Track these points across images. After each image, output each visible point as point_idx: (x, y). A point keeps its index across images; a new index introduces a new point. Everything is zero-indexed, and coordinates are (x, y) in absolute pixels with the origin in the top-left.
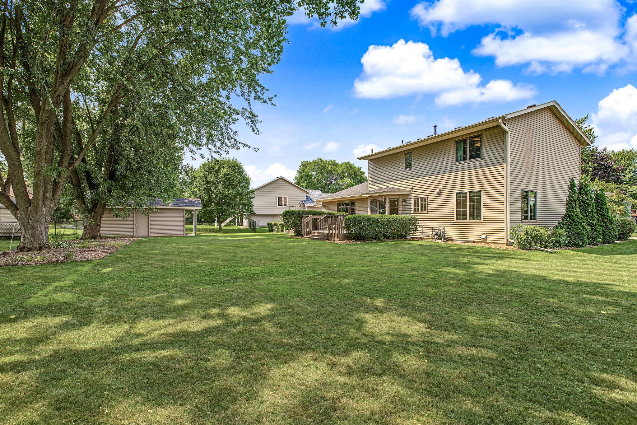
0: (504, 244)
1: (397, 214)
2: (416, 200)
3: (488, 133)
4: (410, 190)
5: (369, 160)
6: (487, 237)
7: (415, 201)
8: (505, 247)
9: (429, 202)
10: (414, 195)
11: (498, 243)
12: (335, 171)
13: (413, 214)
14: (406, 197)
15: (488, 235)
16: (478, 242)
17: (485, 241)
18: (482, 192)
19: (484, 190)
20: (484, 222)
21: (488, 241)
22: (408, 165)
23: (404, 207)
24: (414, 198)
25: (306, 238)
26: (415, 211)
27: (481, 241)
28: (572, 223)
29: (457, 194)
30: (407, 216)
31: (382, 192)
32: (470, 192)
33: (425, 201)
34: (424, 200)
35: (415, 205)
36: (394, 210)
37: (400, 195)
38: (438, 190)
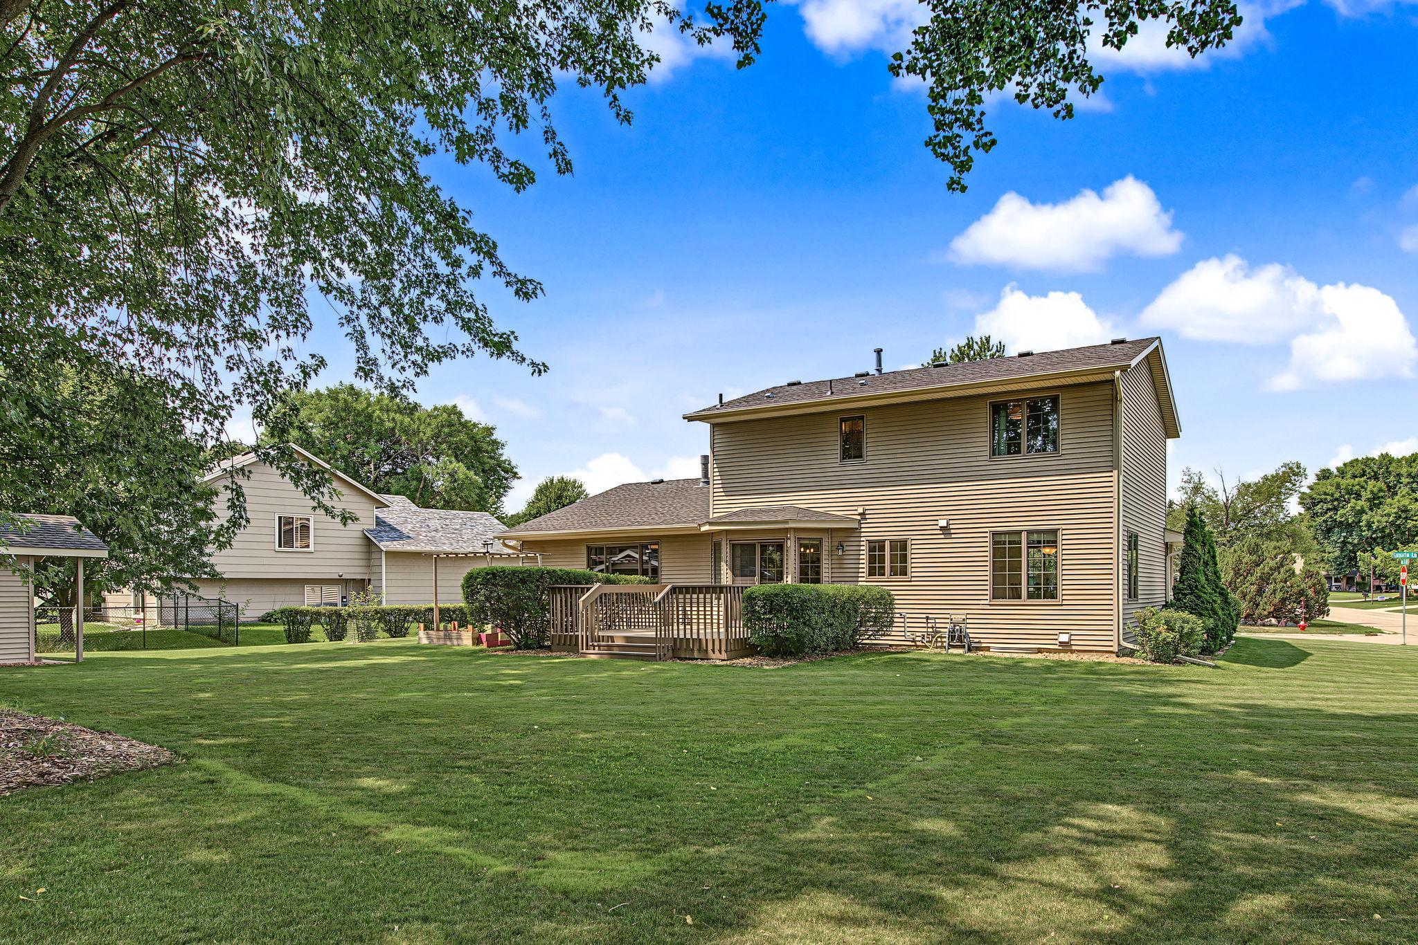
0: (1111, 652)
1: (817, 581)
2: (876, 548)
3: (1079, 395)
4: (859, 517)
5: (714, 426)
6: (1073, 637)
7: (872, 549)
8: (1112, 659)
9: (914, 553)
10: (869, 532)
11: (1096, 651)
12: (405, 432)
13: (865, 582)
14: (844, 535)
15: (1073, 632)
16: (1049, 651)
17: (1066, 647)
18: (1060, 533)
19: (1064, 527)
20: (1064, 602)
21: (1074, 648)
22: (852, 449)
23: (839, 563)
24: (870, 542)
25: (593, 657)
26: (872, 572)
27: (1057, 647)
28: (1197, 605)
29: (994, 534)
30: (845, 587)
31: (786, 522)
32: (1029, 532)
33: (904, 548)
34: (901, 547)
35: (872, 560)
36: (810, 571)
37: (827, 530)
38: (943, 523)
